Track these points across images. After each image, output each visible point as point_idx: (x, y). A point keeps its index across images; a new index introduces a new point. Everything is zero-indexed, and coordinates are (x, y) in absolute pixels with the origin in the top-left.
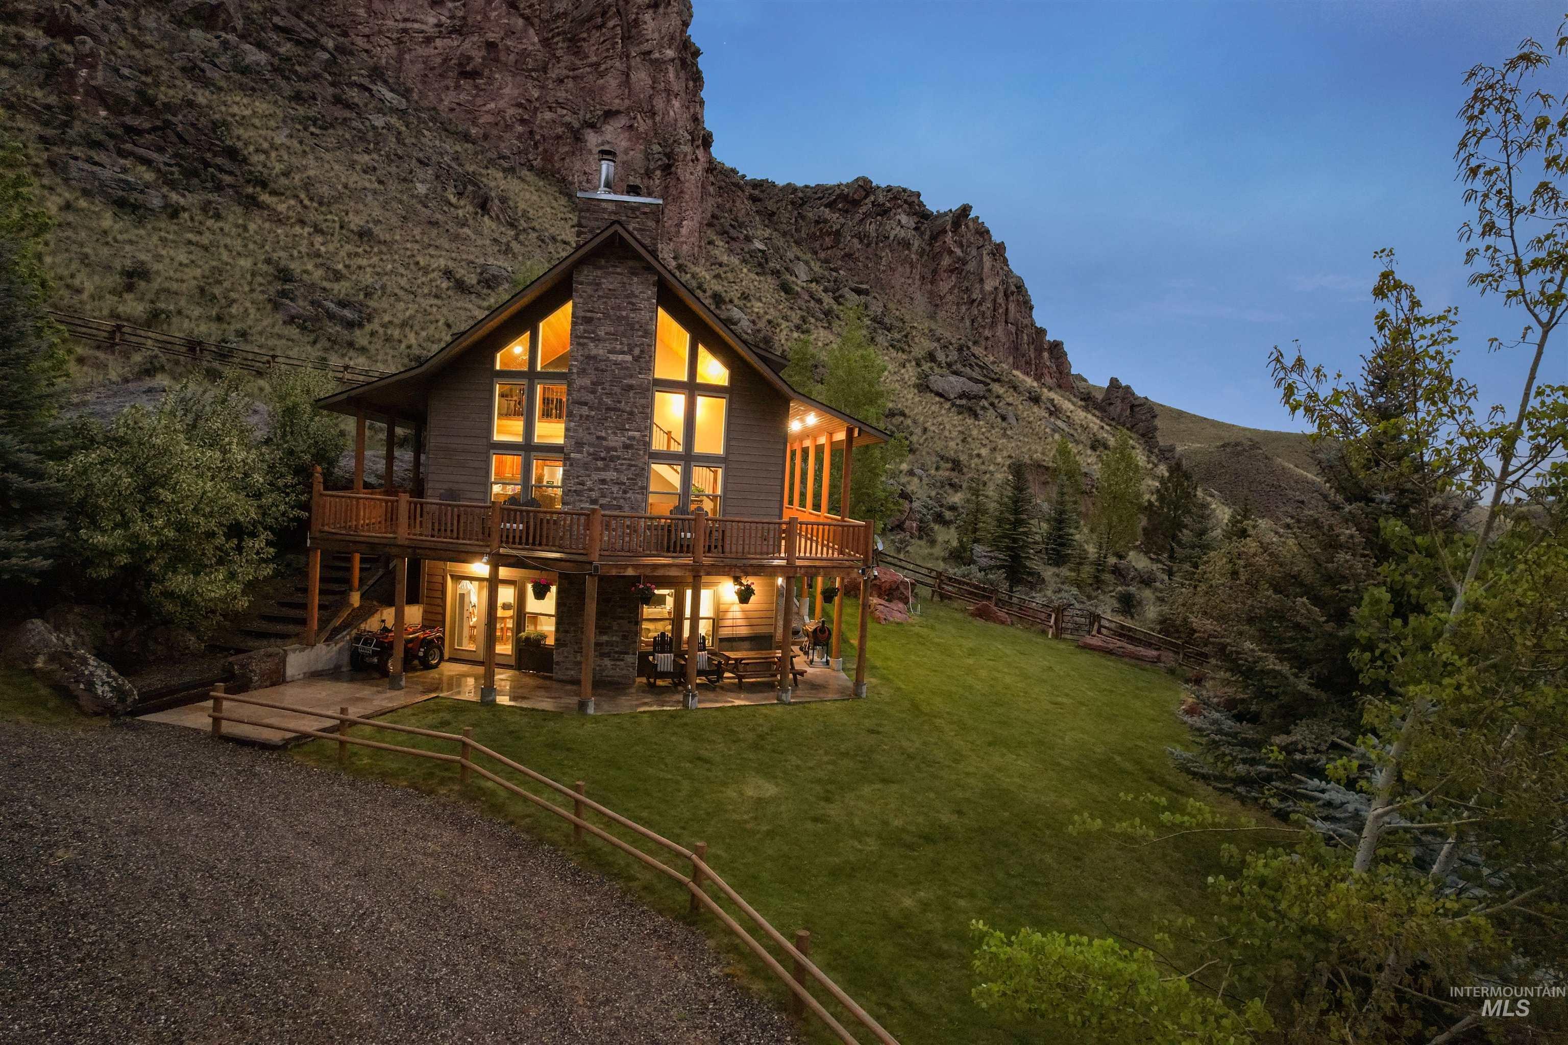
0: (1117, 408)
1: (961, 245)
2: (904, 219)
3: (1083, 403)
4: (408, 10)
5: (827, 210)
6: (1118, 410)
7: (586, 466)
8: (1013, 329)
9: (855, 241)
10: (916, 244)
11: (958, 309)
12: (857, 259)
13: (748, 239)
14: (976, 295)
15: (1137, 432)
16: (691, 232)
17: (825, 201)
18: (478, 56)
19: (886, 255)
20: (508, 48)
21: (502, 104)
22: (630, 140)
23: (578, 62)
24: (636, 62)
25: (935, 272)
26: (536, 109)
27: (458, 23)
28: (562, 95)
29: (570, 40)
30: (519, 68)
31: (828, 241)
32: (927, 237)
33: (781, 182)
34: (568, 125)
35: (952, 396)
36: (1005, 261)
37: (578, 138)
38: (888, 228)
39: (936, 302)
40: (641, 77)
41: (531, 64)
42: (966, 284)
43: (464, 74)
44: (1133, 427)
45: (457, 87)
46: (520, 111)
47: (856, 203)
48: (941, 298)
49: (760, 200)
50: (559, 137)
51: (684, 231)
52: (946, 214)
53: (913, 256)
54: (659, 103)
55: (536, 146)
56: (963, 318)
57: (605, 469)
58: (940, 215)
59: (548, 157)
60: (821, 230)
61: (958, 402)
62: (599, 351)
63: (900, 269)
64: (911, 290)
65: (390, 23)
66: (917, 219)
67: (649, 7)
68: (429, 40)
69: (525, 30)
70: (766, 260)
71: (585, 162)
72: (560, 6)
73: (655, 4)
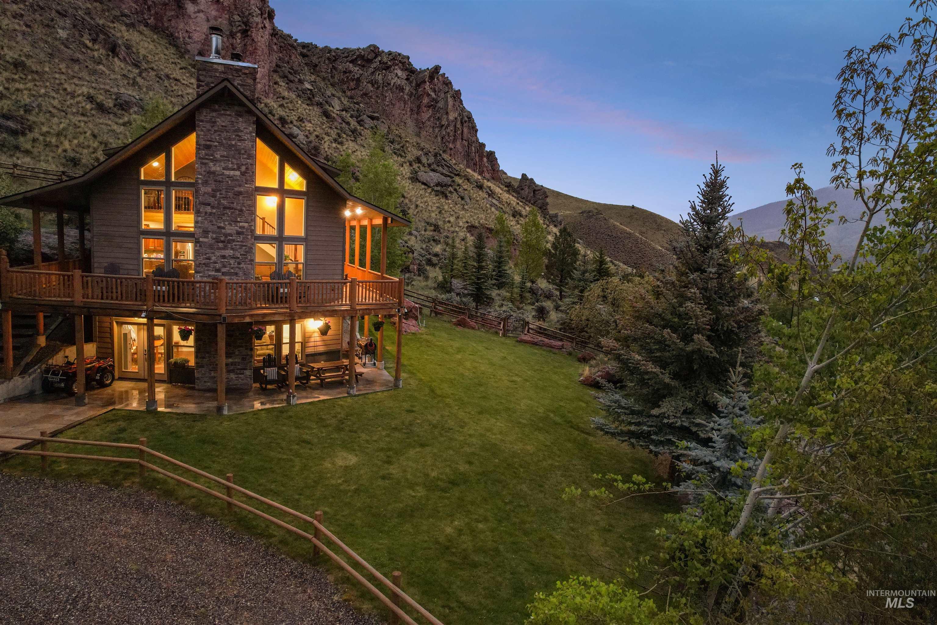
0: (526, 192)
1: (435, 91)
2: (400, 73)
3: (507, 189)
5: (351, 65)
6: (526, 193)
7: (211, 247)
8: (466, 143)
9: (369, 85)
10: (407, 89)
11: (434, 131)
12: (371, 97)
13: (301, 82)
14: (444, 122)
15: (537, 206)
16: (263, 77)
17: (349, 59)
19: (389, 95)
22: (217, 10)
25: (419, 107)
31: (352, 84)
32: (414, 85)
33: (321, 45)
35: (432, 185)
36: (461, 102)
37: (179, 5)
38: (390, 77)
39: (420, 125)
42: (438, 115)
44: (535, 203)
47: (370, 61)
48: (423, 123)
49: (307, 56)
52: (425, 71)
53: (405, 96)
55: (149, 9)
56: (436, 136)
57: (225, 248)
58: (422, 72)
60: (347, 77)
61: (436, 188)
62: (217, 168)
63: (398, 104)
64: (405, 117)
66: (407, 73)
70: (313, 96)
71: (187, 23)
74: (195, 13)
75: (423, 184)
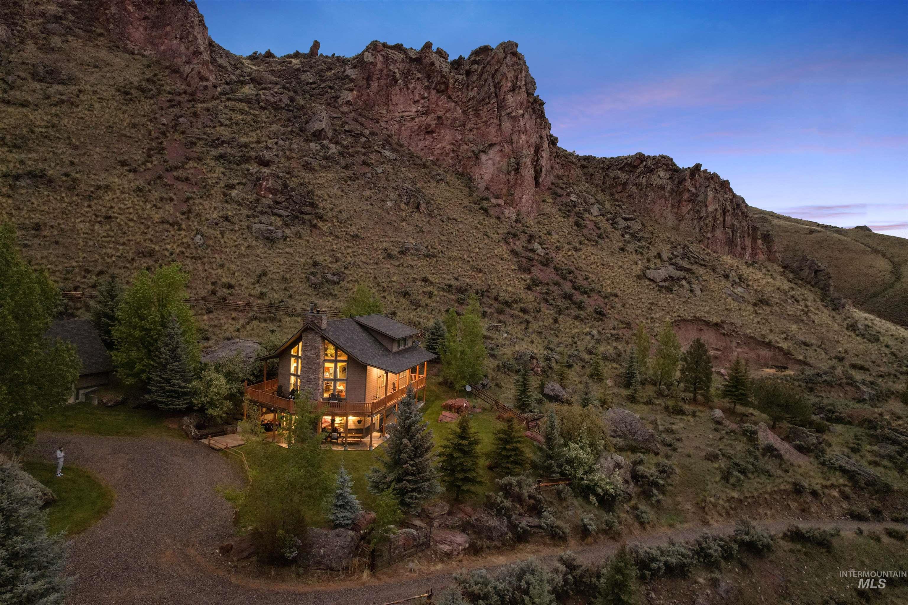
0: (806, 272)
1: (695, 187)
2: (662, 174)
3: (782, 270)
4: (404, 107)
5: (619, 172)
6: (806, 274)
8: (729, 231)
9: (634, 187)
10: (668, 188)
11: (692, 223)
12: (634, 198)
13: (568, 195)
14: (703, 214)
16: (527, 201)
17: (619, 167)
18: (433, 124)
19: (651, 195)
20: (447, 118)
21: (444, 144)
22: (501, 157)
23: (478, 121)
24: (504, 117)
25: (679, 202)
26: (460, 144)
27: (425, 109)
28: (471, 137)
29: (475, 110)
30: (452, 126)
31: (620, 188)
32: (676, 183)
33: (599, 156)
34: (473, 151)
35: (659, 280)
37: (477, 157)
38: (652, 179)
39: (680, 218)
40: (507, 125)
41: (458, 123)
42: (698, 208)
43: (428, 133)
45: (424, 139)
46: (452, 146)
47: (636, 167)
48: (683, 216)
49: (586, 167)
50: (469, 158)
51: (523, 201)
52: (687, 169)
53: (667, 194)
54: (515, 138)
55: (460, 162)
58: (684, 170)
59: (464, 167)
60: (616, 182)
63: (659, 202)
64: (665, 213)
65: (396, 114)
66: (670, 173)
67: (510, 91)
68: (412, 119)
69: (455, 108)
70: (575, 206)
71: (481, 169)
72: (471, 94)
73: (513, 89)
74: (486, 160)
75: (650, 280)
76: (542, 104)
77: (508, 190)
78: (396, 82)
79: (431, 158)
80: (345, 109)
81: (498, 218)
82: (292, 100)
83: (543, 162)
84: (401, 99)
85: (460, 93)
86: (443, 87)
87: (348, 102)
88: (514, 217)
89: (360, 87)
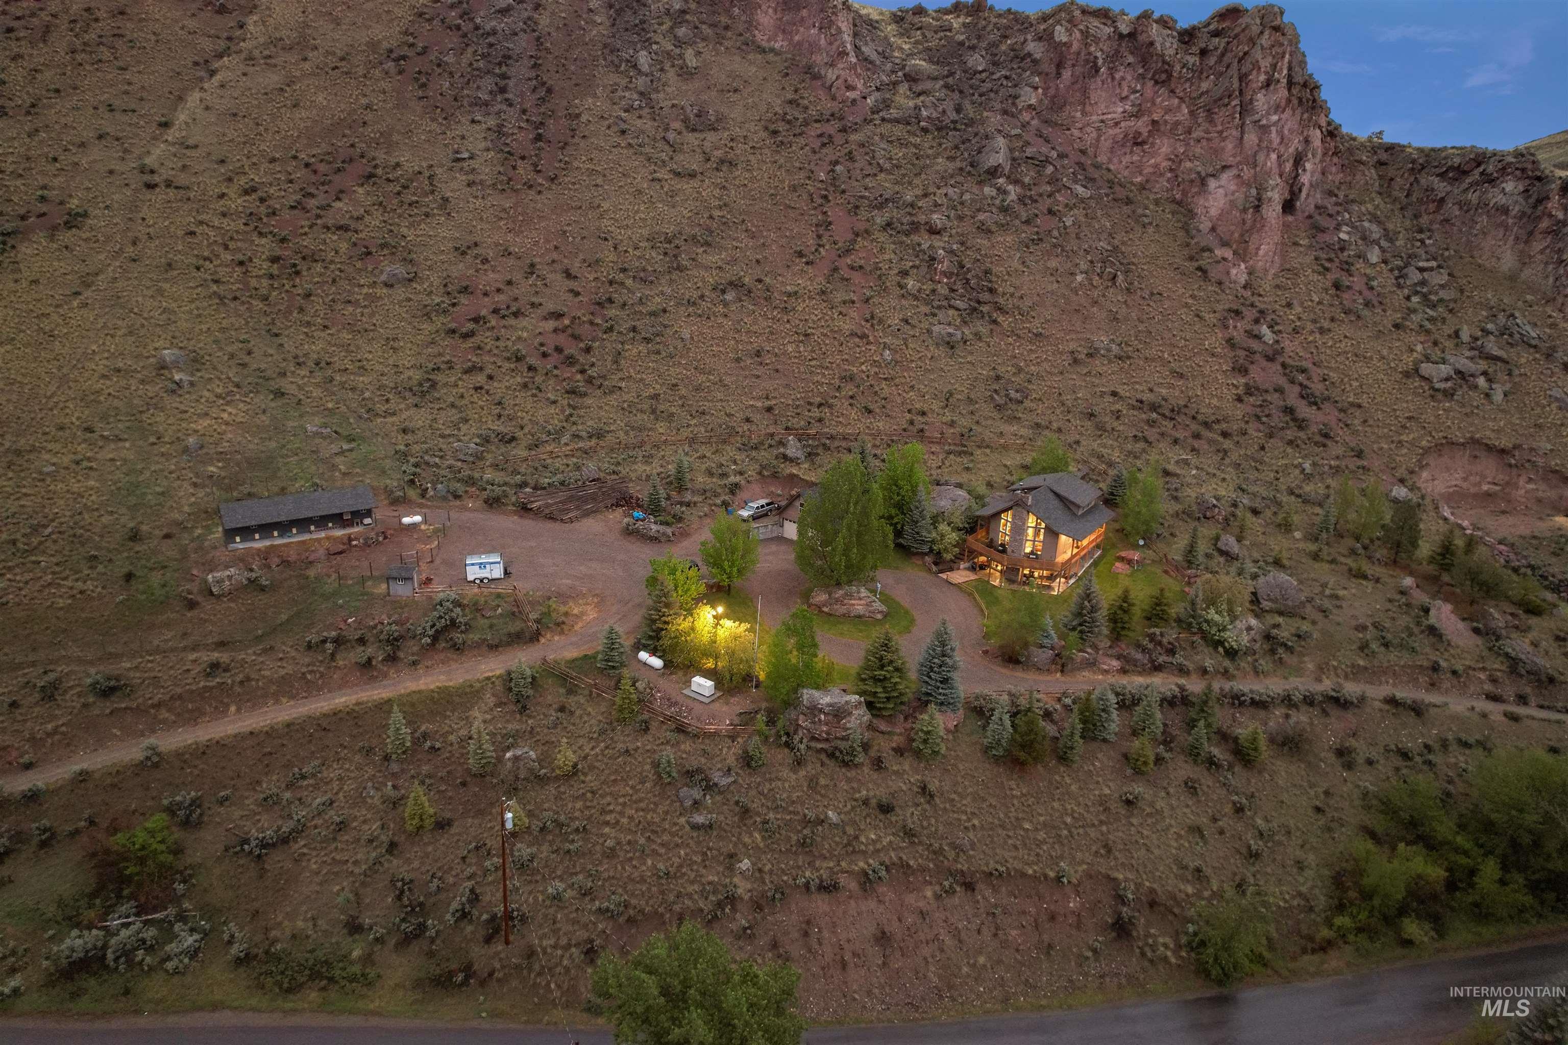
2: (1510, 185)
4: (1106, 107)
5: (1437, 180)
9: (1456, 207)
10: (1515, 210)
11: (1545, 268)
12: (1452, 225)
13: (1338, 228)
16: (1266, 254)
17: (1438, 171)
18: (1145, 131)
19: (1483, 220)
20: (1166, 122)
21: (1159, 159)
22: (1237, 185)
23: (1211, 128)
24: (1249, 127)
25: (1531, 234)
26: (1181, 160)
27: (1136, 109)
28: (1198, 150)
29: (1208, 111)
30: (1172, 134)
31: (1432, 207)
32: (1532, 201)
34: (1199, 173)
37: (1203, 182)
38: (1491, 195)
39: (1525, 259)
40: (1251, 138)
41: (1181, 130)
42: (1560, 245)
43: (1136, 144)
45: (1131, 152)
46: (1170, 163)
47: (1466, 173)
48: (1530, 257)
49: (1386, 164)
50: (1192, 181)
51: (1261, 253)
53: (1510, 221)
54: (1261, 157)
55: (1178, 186)
56: (1547, 277)
58: (1553, 180)
59: (1185, 193)
60: (1428, 196)
63: (1493, 232)
64: (1500, 250)
65: (1094, 118)
66: (1527, 182)
67: (1261, 88)
68: (1117, 124)
69: (1179, 107)
70: (1342, 249)
71: (1207, 200)
72: (1205, 86)
73: (1268, 84)
74: (1216, 188)
75: (1423, 378)
76: (1317, 87)
77: (1242, 235)
78: (1097, 71)
79: (1139, 179)
80: (1026, 116)
81: (1220, 283)
82: (958, 109)
83: (1305, 179)
84: (1104, 94)
85: (1188, 85)
86: (1164, 76)
87: (1030, 106)
88: (1243, 278)
89: (1047, 74)
